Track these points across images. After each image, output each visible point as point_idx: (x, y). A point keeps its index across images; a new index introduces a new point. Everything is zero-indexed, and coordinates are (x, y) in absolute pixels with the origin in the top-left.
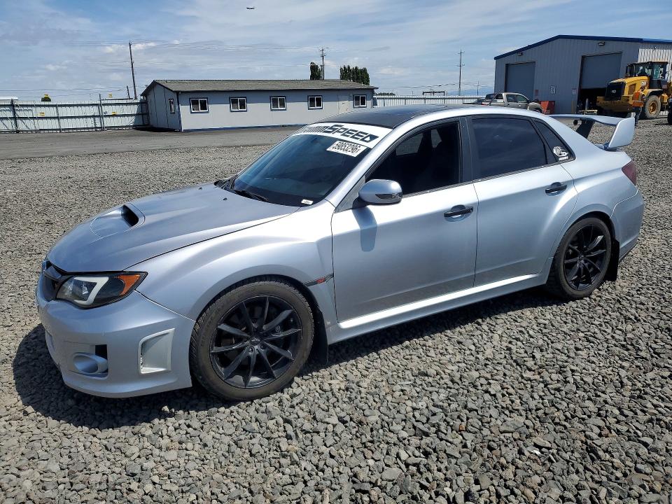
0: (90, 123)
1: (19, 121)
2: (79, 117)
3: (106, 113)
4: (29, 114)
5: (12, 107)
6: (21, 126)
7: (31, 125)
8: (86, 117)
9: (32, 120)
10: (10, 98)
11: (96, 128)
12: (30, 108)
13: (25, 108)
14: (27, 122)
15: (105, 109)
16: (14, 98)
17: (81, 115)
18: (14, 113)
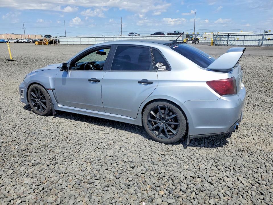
0: (257, 43)
1: (229, 41)
2: (253, 40)
3: (266, 38)
4: (233, 39)
5: (228, 36)
6: (229, 43)
7: (232, 43)
8: (256, 40)
9: (234, 41)
10: (228, 33)
11: (259, 45)
12: (234, 36)
13: (232, 36)
14: (232, 42)
15: (265, 37)
16: (230, 33)
17: (254, 39)
18: (228, 39)
